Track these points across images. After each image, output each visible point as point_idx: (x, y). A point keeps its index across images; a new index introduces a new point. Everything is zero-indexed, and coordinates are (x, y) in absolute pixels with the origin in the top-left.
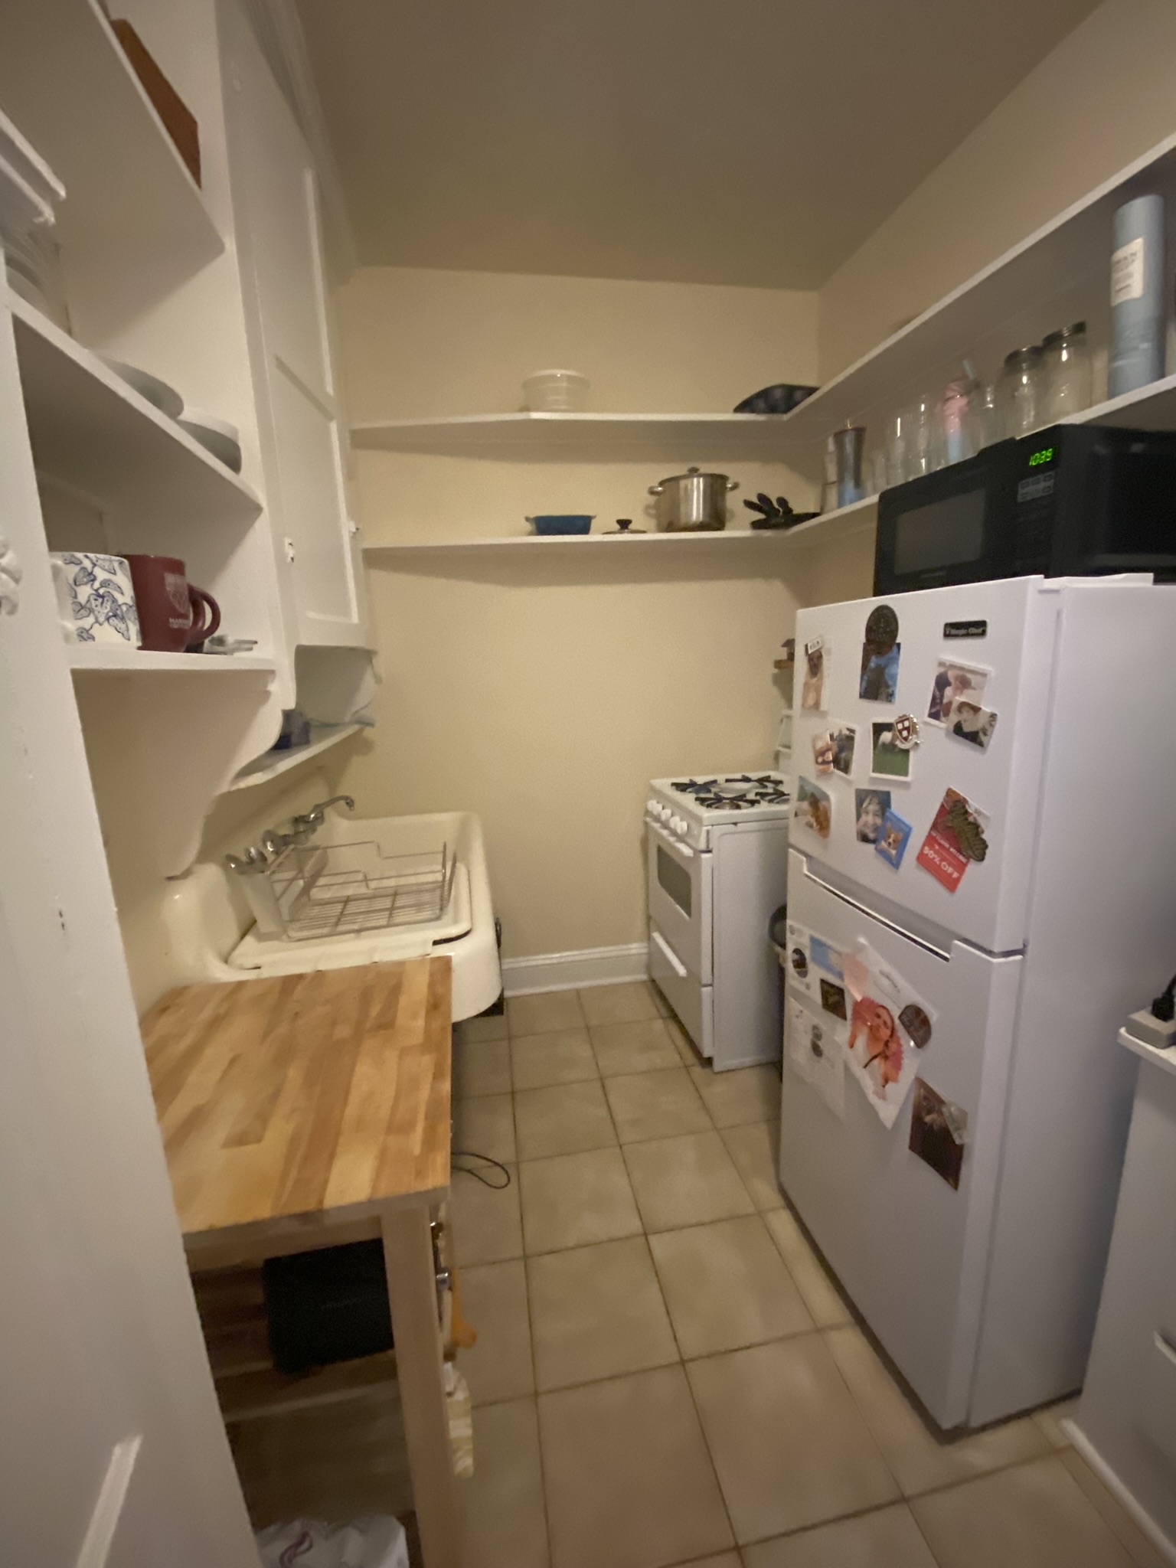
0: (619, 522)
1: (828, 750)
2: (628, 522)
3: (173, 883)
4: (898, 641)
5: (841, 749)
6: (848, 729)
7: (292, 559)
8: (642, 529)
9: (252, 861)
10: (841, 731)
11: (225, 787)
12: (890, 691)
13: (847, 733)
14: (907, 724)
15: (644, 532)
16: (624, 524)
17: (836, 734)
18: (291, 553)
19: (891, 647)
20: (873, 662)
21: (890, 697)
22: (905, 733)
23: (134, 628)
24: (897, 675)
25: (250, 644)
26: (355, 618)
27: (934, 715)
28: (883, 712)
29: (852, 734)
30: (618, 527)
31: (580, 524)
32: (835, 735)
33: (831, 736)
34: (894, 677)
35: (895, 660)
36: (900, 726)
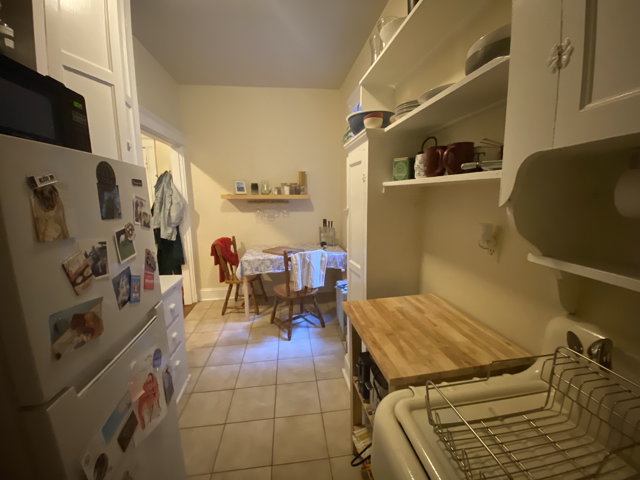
1: (87, 266)
4: (117, 184)
5: (96, 260)
6: (100, 243)
10: (93, 248)
12: (119, 212)
13: (100, 246)
14: (130, 227)
17: (89, 251)
19: (114, 187)
20: (106, 196)
21: (119, 216)
22: (130, 232)
24: (120, 203)
27: (137, 221)
28: (118, 225)
29: (103, 245)
32: (88, 254)
33: (86, 255)
34: (119, 204)
35: (118, 194)
36: (128, 230)
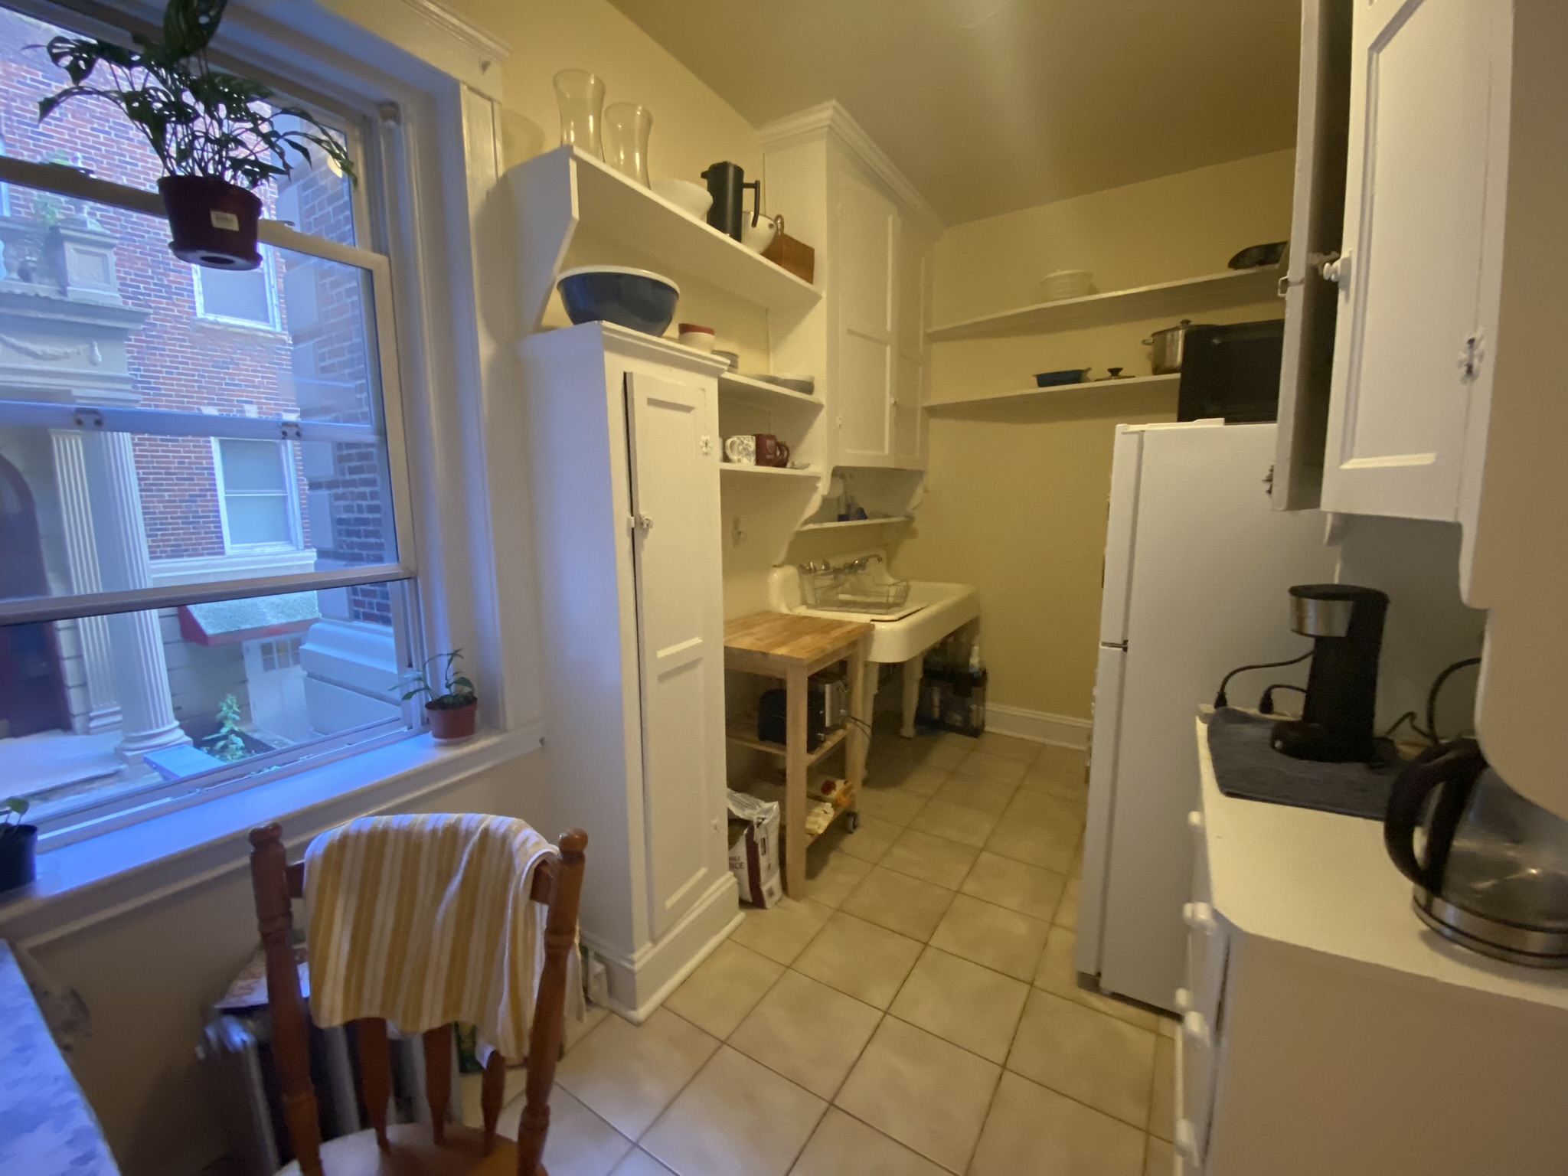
0: (1110, 370)
2: (1119, 370)
3: (775, 569)
7: (840, 425)
8: (1132, 375)
9: (810, 569)
11: (797, 528)
15: (1134, 377)
16: (1115, 372)
18: (839, 422)
23: (753, 458)
25: (807, 466)
26: (887, 451)
30: (1109, 374)
31: (1076, 376)
